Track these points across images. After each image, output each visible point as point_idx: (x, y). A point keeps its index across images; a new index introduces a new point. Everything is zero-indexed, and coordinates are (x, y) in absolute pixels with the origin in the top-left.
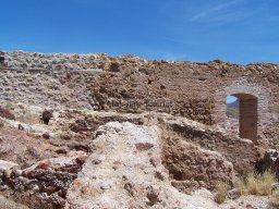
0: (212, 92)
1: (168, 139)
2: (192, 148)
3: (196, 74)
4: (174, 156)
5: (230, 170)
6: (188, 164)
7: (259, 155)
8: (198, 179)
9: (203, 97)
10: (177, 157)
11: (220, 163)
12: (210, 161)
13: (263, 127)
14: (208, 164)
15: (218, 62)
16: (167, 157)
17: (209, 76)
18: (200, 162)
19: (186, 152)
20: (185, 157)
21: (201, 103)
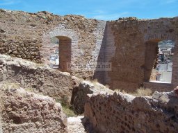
0: (40, 35)
1: (7, 90)
2: (28, 96)
3: (28, 21)
4: (12, 105)
5: (59, 111)
6: (25, 110)
7: (75, 84)
8: (34, 120)
9: (34, 39)
10: (15, 105)
11: (51, 106)
12: (44, 105)
13: (75, 59)
14: (42, 108)
15: (45, 12)
16: (6, 106)
17: (38, 23)
18: (35, 107)
19: (23, 100)
20: (22, 105)
21: (32, 43)
